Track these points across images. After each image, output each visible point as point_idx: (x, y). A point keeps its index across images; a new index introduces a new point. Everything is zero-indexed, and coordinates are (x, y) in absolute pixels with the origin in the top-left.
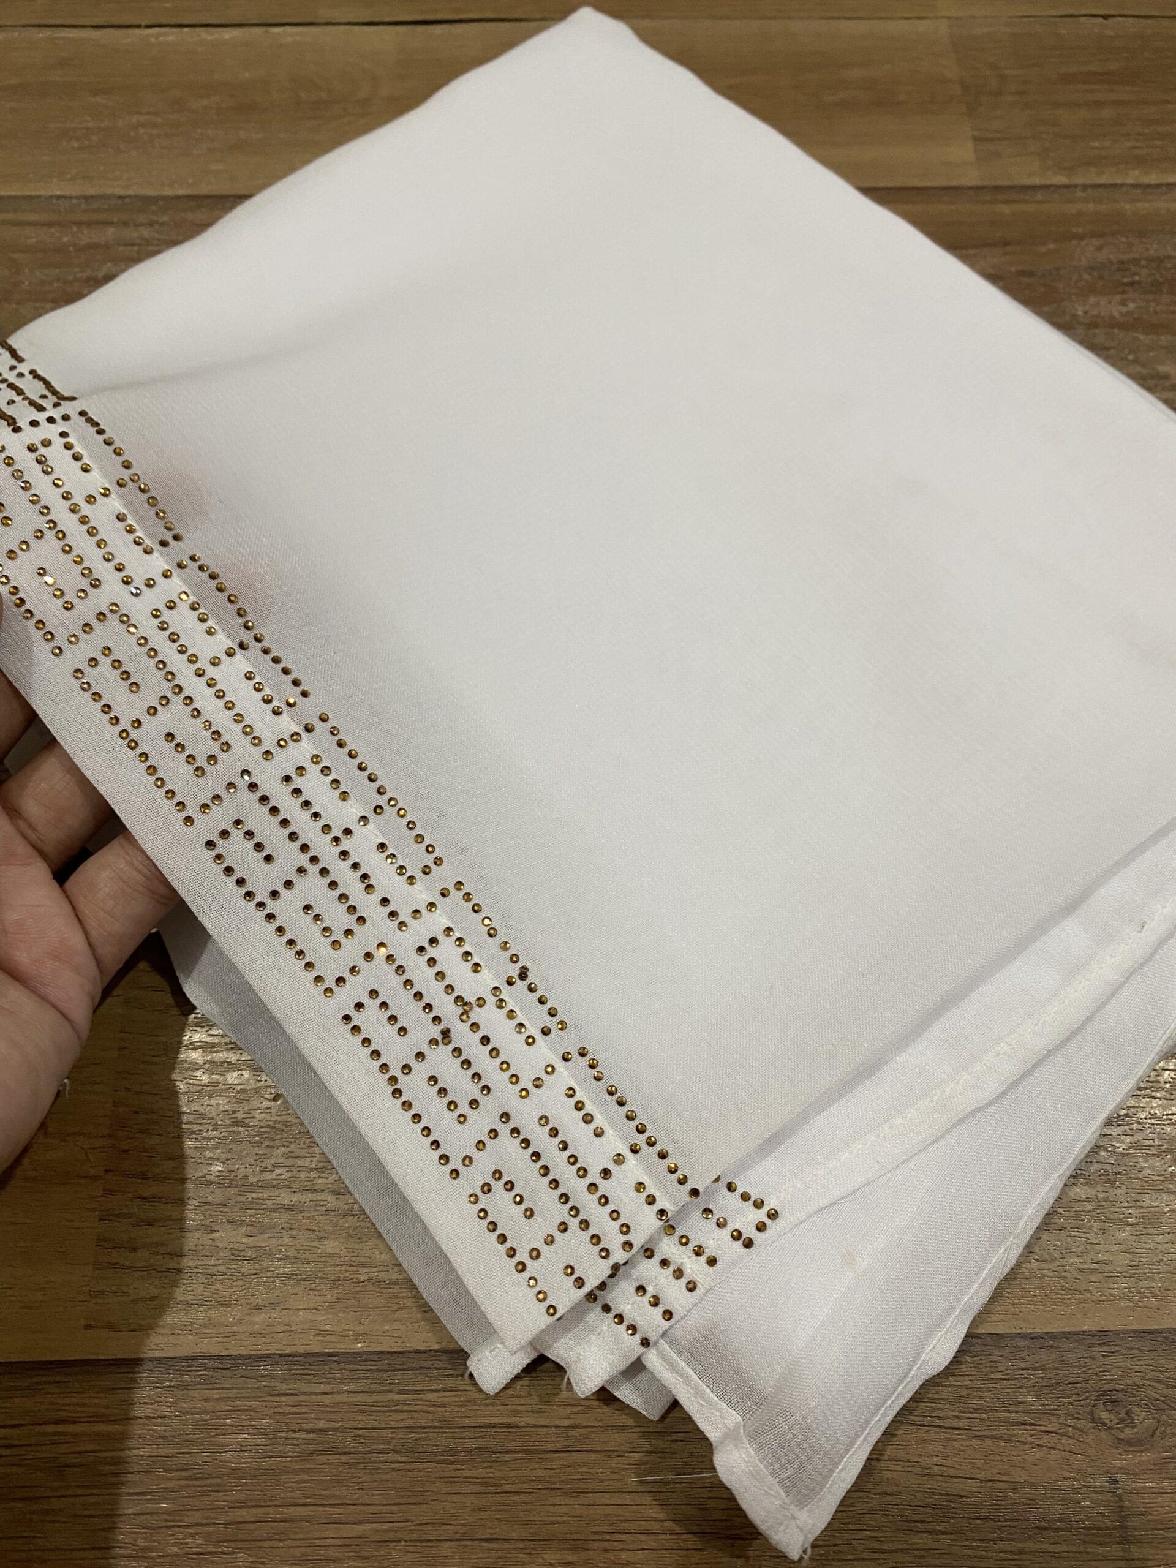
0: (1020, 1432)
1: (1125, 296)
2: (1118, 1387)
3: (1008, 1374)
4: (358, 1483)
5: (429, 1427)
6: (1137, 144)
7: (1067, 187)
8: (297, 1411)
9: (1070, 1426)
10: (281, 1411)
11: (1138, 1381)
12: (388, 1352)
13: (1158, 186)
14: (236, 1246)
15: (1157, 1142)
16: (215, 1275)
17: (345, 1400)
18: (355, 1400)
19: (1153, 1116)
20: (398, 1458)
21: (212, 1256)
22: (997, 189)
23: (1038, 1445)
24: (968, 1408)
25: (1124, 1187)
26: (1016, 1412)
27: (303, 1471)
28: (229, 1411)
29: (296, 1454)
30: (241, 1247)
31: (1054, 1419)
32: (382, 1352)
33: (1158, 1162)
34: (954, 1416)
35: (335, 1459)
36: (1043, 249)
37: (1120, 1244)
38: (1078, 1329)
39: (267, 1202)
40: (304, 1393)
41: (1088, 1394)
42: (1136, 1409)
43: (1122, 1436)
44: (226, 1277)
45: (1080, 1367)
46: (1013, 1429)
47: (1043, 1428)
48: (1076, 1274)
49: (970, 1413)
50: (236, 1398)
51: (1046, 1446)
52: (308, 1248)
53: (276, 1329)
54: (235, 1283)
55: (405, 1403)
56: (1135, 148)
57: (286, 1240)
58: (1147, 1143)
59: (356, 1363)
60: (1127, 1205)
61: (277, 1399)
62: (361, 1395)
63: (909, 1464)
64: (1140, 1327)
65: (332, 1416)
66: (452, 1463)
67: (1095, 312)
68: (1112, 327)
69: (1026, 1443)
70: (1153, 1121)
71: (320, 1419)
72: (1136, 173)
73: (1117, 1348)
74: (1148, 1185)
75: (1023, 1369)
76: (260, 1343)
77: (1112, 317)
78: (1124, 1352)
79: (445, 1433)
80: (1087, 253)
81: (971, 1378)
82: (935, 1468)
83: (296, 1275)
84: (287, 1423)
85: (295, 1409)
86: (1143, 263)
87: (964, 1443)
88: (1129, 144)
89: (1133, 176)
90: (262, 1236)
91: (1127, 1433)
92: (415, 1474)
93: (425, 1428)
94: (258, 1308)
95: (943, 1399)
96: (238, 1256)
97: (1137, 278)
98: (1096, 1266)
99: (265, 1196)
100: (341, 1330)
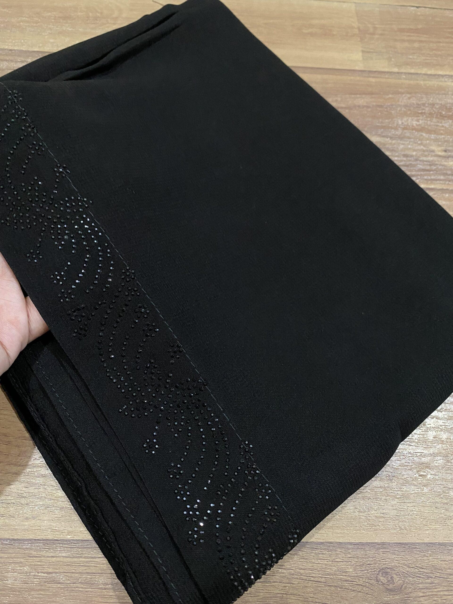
0: (347, 584)
1: (418, 118)
2: (388, 567)
3: (343, 559)
4: (64, 596)
5: (96, 573)
6: (428, 58)
7: (398, 73)
8: (40, 564)
9: (367, 583)
10: (33, 564)
11: (397, 564)
12: (82, 540)
13: (435, 75)
14: (19, 491)
15: (410, 464)
16: (10, 504)
17: (62, 560)
18: (65, 560)
19: (410, 453)
20: (82, 586)
21: (9, 496)
22: (370, 72)
23: (354, 590)
24: (326, 573)
25: (396, 483)
26: (345, 576)
27: (40, 590)
28: (11, 563)
29: (38, 583)
30: (22, 492)
31: (361, 579)
32: (79, 540)
33: (410, 472)
34: (319, 577)
35: (55, 585)
36: (388, 97)
37: (393, 506)
38: (373, 542)
39: (35, 473)
40: (44, 557)
41: (375, 569)
42: (395, 576)
43: (388, 587)
44: (15, 505)
45: (373, 558)
46: (344, 583)
47: (356, 583)
48: (374, 518)
49: (327, 575)
50: (15, 557)
51: (357, 591)
52: (51, 494)
53: (33, 528)
54: (18, 508)
55: (87, 562)
56: (426, 59)
57: (42, 490)
58: (407, 464)
59: (68, 544)
60: (396, 490)
61: (31, 558)
62: (69, 558)
63: (299, 596)
64: (399, 542)
65: (55, 567)
66: (105, 589)
67: (406, 124)
68: (413, 130)
69: (348, 589)
70: (410, 455)
71: (50, 568)
72: (426, 69)
73: (389, 550)
74: (406, 482)
75: (349, 558)
76: (26, 534)
77: (413, 126)
78: (392, 552)
79: (103, 576)
80: (404, 100)
81: (327, 560)
82: (310, 598)
83: (45, 505)
84: (35, 569)
85: (39, 563)
86: (426, 105)
87: (323, 588)
88: (424, 58)
89: (424, 71)
90: (32, 488)
91: (391, 586)
92: (89, 593)
93: (94, 573)
94: (27, 518)
95: (315, 569)
96: (21, 496)
97: (424, 111)
98: (382, 515)
99: (35, 470)
100: (62, 529)
